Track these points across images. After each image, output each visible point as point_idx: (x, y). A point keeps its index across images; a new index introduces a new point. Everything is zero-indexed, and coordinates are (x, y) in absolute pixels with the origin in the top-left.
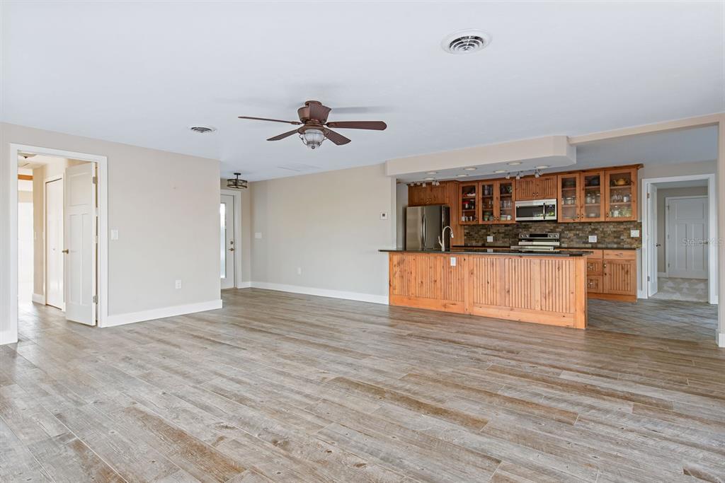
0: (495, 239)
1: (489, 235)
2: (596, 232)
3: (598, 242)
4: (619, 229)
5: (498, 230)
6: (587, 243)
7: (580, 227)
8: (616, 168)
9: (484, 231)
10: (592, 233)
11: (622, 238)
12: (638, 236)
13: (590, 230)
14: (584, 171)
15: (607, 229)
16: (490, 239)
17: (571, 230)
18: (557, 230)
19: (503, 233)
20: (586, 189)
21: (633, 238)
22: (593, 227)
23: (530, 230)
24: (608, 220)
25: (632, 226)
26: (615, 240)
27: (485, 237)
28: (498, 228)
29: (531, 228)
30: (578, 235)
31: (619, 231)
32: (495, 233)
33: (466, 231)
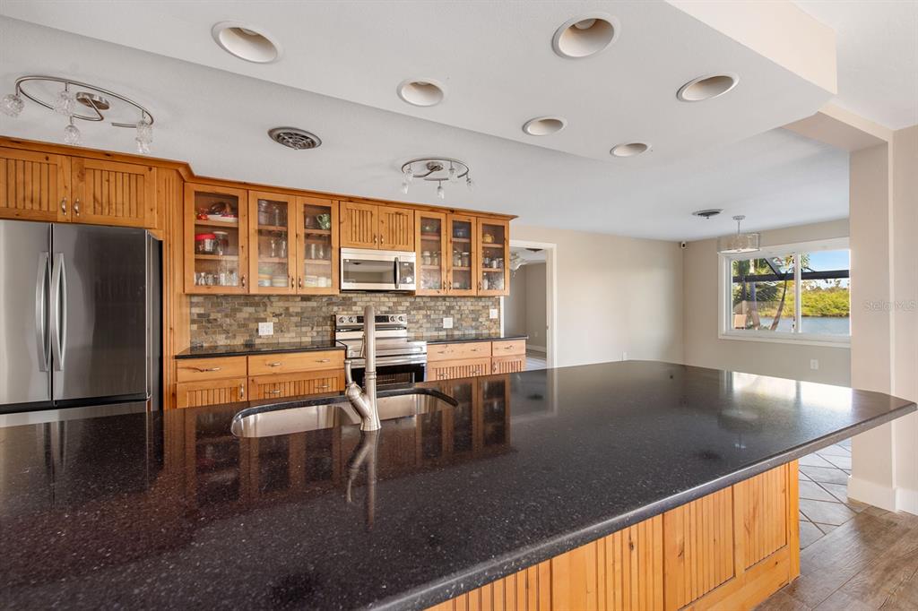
0: (279, 329)
1: (264, 320)
2: (452, 312)
3: (455, 328)
4: (477, 308)
5: (287, 309)
6: (441, 329)
7: (432, 304)
9: (251, 310)
10: (447, 312)
11: (480, 320)
12: (497, 317)
13: (444, 308)
14: (452, 211)
15: (465, 308)
16: (266, 329)
17: (420, 308)
18: (400, 308)
19: (297, 314)
20: (454, 242)
21: (491, 320)
22: (448, 304)
23: (354, 308)
24: (480, 294)
25: (491, 303)
26: (474, 324)
27: (252, 326)
28: (287, 304)
29: (355, 304)
30: (430, 316)
31: (479, 311)
32: (276, 315)
33: (196, 310)
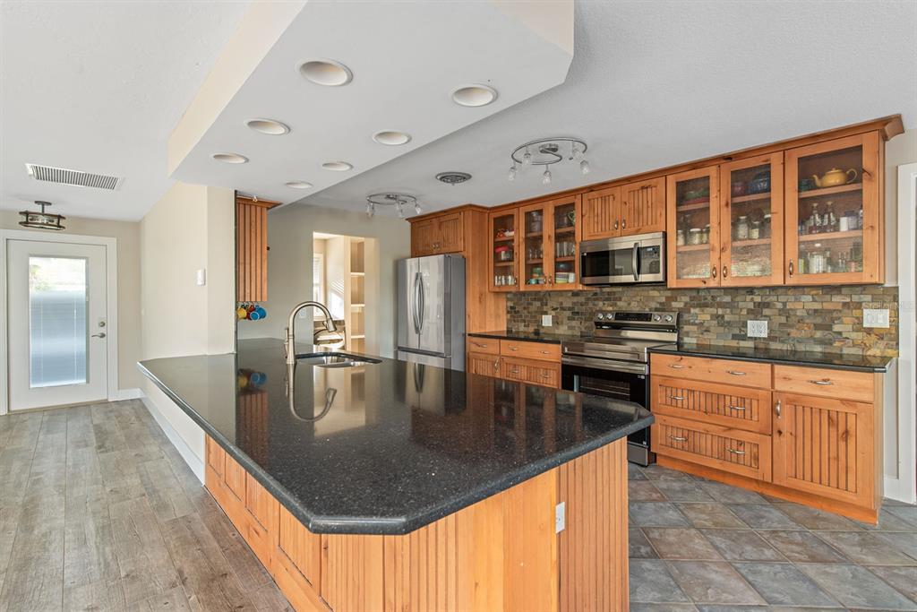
0: (556, 322)
1: (546, 313)
2: (766, 311)
3: (771, 338)
4: (827, 306)
5: (562, 303)
6: (744, 337)
7: (727, 299)
8: (814, 138)
9: (538, 304)
10: (756, 313)
11: (836, 328)
12: (888, 325)
13: (751, 306)
14: (728, 158)
15: (798, 306)
16: (547, 321)
17: (706, 305)
18: (674, 304)
19: (570, 309)
20: (734, 205)
21: (869, 331)
22: (758, 299)
23: (618, 303)
24: (791, 281)
25: (869, 298)
26: (818, 334)
27: (538, 316)
28: (560, 300)
29: (620, 299)
30: (723, 316)
31: (831, 311)
32: (554, 309)
33: (511, 304)
